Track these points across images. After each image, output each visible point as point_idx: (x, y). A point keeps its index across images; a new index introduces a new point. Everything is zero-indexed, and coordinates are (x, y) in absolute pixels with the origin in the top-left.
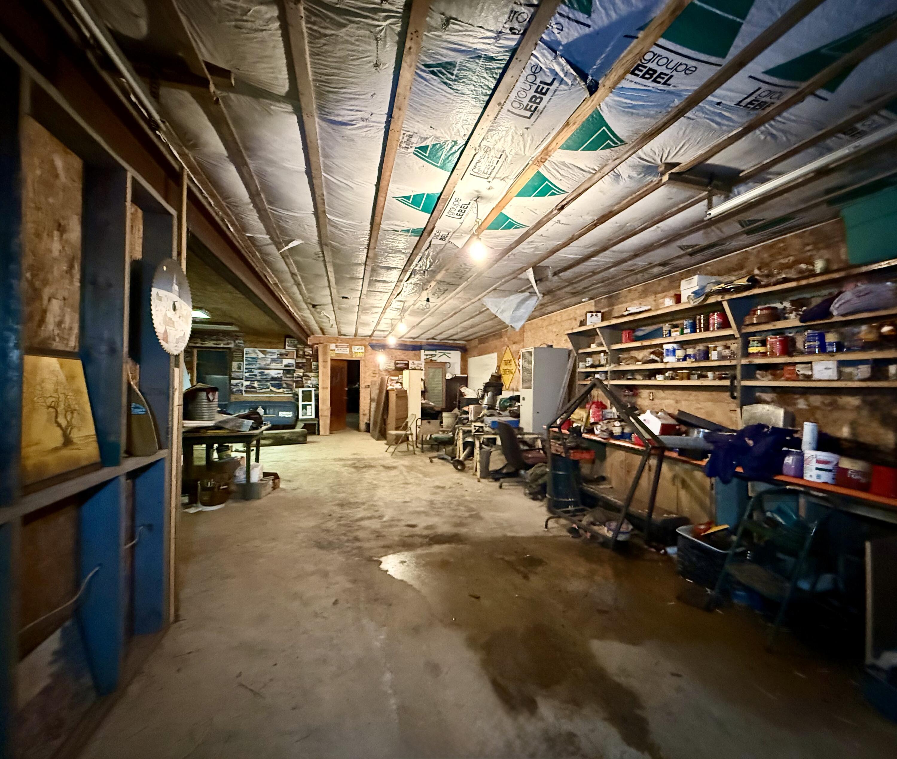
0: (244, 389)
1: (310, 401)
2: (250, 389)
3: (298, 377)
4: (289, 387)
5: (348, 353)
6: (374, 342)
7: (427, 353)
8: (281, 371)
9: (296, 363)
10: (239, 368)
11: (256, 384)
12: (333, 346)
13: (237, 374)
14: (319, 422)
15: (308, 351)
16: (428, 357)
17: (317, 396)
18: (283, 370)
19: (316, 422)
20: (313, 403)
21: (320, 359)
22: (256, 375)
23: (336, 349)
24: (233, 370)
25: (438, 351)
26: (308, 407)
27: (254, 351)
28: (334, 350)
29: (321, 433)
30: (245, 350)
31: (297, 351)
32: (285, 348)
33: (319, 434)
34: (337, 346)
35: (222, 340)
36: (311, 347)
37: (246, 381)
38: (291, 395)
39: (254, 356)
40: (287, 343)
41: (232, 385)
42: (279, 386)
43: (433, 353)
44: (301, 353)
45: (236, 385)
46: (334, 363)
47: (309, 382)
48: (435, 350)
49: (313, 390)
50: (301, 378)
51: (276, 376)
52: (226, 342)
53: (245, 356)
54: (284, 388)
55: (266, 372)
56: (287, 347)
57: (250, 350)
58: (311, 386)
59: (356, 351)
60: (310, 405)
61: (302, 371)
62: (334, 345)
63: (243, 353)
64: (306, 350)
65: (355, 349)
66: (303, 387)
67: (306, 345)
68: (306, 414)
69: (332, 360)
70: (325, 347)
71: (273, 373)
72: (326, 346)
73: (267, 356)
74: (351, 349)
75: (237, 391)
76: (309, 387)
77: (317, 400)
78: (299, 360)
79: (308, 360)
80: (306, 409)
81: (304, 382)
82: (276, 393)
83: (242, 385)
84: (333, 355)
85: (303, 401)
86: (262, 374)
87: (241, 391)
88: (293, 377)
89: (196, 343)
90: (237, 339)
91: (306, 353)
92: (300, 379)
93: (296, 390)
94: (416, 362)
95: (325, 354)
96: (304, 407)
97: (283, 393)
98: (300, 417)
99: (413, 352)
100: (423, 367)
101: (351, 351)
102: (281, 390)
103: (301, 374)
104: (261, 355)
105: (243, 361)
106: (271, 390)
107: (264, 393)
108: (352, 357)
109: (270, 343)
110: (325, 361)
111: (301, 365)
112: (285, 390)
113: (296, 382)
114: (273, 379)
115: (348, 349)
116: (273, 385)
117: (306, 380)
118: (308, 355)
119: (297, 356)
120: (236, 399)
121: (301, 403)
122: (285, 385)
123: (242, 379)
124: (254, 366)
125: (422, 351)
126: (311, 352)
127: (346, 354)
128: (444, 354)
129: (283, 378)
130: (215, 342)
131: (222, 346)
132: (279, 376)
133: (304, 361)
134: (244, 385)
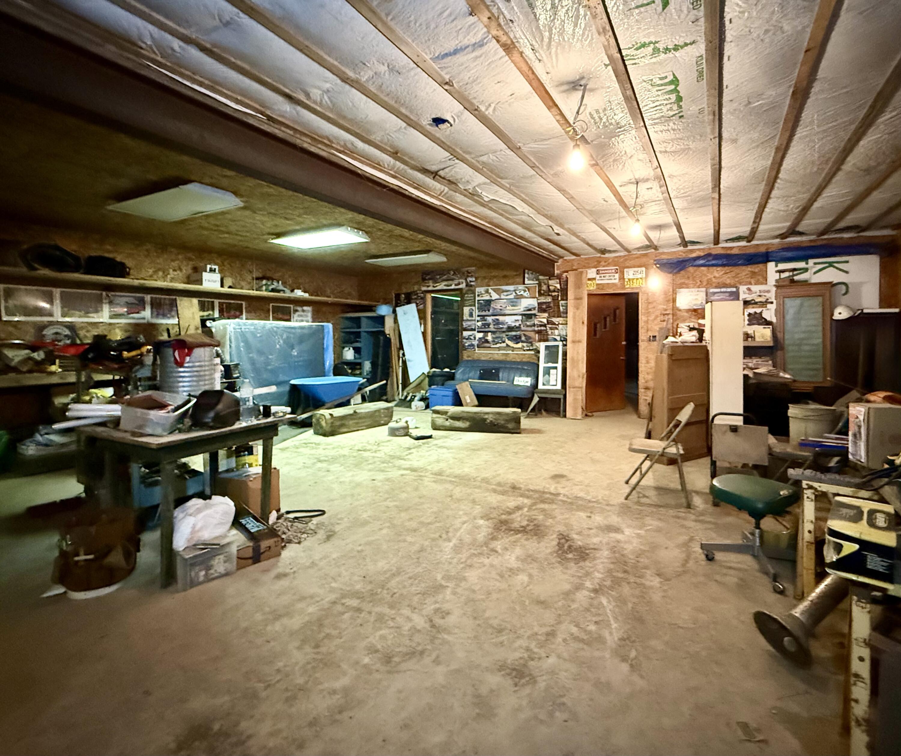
0: (476, 343)
1: (557, 363)
2: (483, 342)
3: (541, 326)
4: (529, 340)
5: (617, 281)
6: (663, 257)
7: (782, 266)
8: (520, 318)
9: (539, 304)
10: (471, 315)
11: (490, 337)
12: (592, 273)
13: (469, 323)
14: (565, 396)
15: (555, 284)
16: (784, 275)
17: (565, 354)
18: (522, 315)
19: (562, 397)
20: (559, 365)
21: (571, 294)
22: (489, 325)
23: (598, 277)
24: (465, 318)
25: (811, 262)
26: (552, 371)
27: (487, 292)
28: (594, 279)
29: (568, 414)
30: (478, 290)
31: (540, 285)
32: (524, 284)
33: (565, 416)
34: (598, 272)
35: (452, 280)
36: (559, 277)
37: (478, 332)
38: (533, 352)
39: (487, 298)
40: (526, 275)
41: (464, 338)
42: (517, 339)
43: (801, 265)
44: (544, 287)
45: (468, 338)
46: (595, 300)
47: (556, 332)
48: (805, 258)
49: (560, 344)
50: (545, 326)
51: (513, 325)
52: (456, 282)
53: (477, 298)
54: (523, 342)
55: (501, 318)
56: (527, 281)
57: (482, 290)
58: (558, 338)
59: (631, 277)
60: (556, 368)
61: (546, 315)
62: (594, 270)
63: (475, 294)
64: (551, 282)
65: (629, 274)
66: (547, 340)
67: (551, 276)
68: (548, 382)
69: (590, 295)
70: (579, 277)
71: (510, 321)
72: (581, 273)
73: (502, 297)
74: (622, 273)
75: (469, 346)
76: (555, 340)
77: (565, 360)
78: (543, 299)
79: (555, 299)
80: (549, 374)
81: (550, 332)
82: (513, 349)
83: (475, 338)
84: (592, 287)
85: (547, 362)
86: (497, 322)
87: (473, 345)
88: (534, 325)
89: (428, 286)
90: (468, 276)
91: (552, 288)
92: (543, 328)
93: (537, 344)
94: (756, 288)
95: (578, 286)
96: (547, 372)
97: (522, 349)
98: (540, 386)
99: (749, 269)
100: (772, 296)
101: (622, 278)
102: (520, 345)
103: (545, 321)
104: (495, 296)
105: (475, 306)
106: (507, 345)
107: (499, 349)
108: (623, 287)
109: (505, 277)
110: (578, 299)
111: (544, 307)
112: (525, 344)
113: (539, 332)
114: (511, 329)
115: (617, 276)
116: (511, 338)
117: (551, 329)
118: (554, 291)
119: (540, 294)
120: (468, 357)
121: (542, 365)
122: (523, 338)
123: (474, 330)
124: (487, 313)
125: (771, 266)
126: (558, 286)
127: (614, 284)
128: (831, 265)
129: (523, 328)
130: (446, 283)
131: (453, 287)
132: (517, 324)
133: (549, 299)
134: (477, 338)
